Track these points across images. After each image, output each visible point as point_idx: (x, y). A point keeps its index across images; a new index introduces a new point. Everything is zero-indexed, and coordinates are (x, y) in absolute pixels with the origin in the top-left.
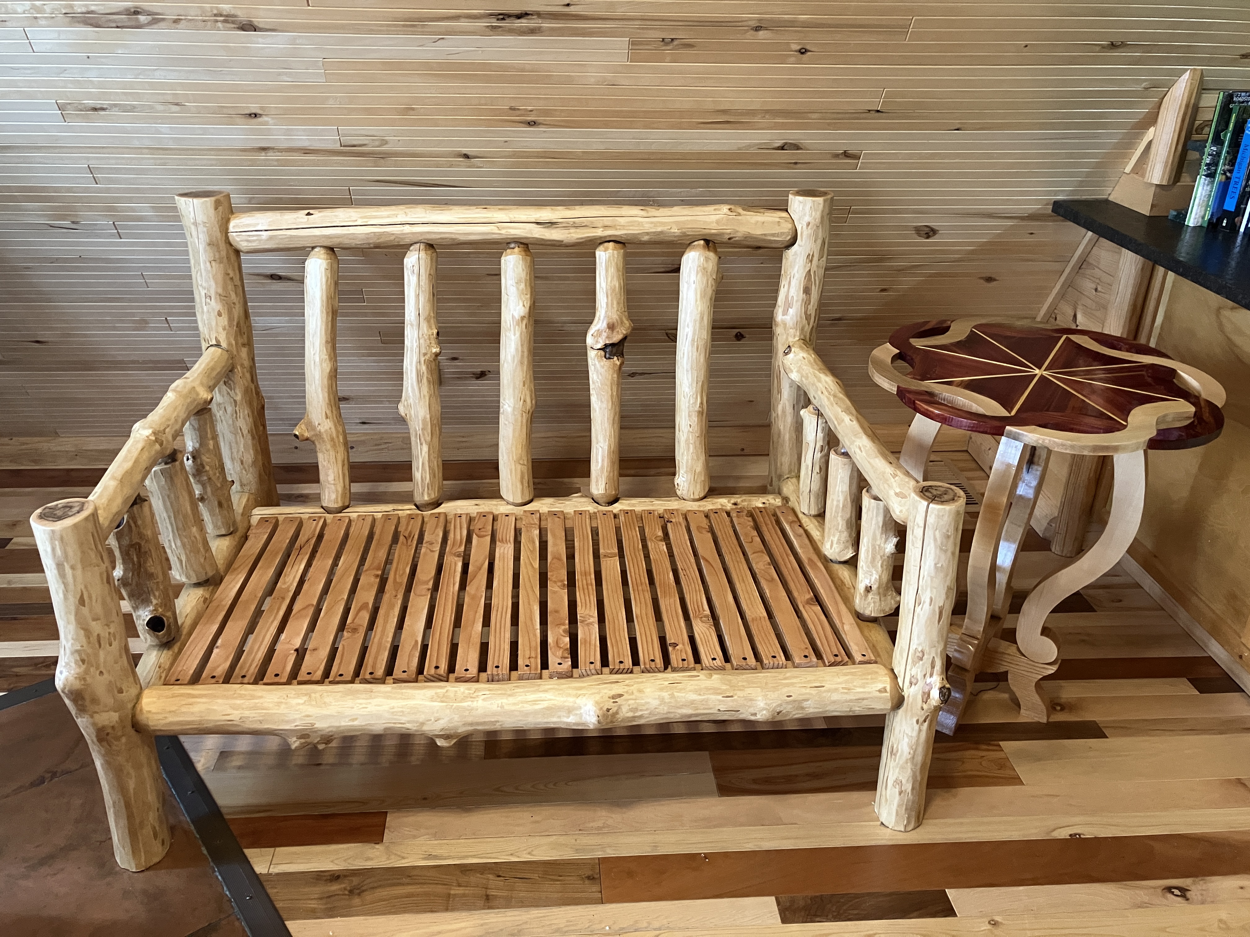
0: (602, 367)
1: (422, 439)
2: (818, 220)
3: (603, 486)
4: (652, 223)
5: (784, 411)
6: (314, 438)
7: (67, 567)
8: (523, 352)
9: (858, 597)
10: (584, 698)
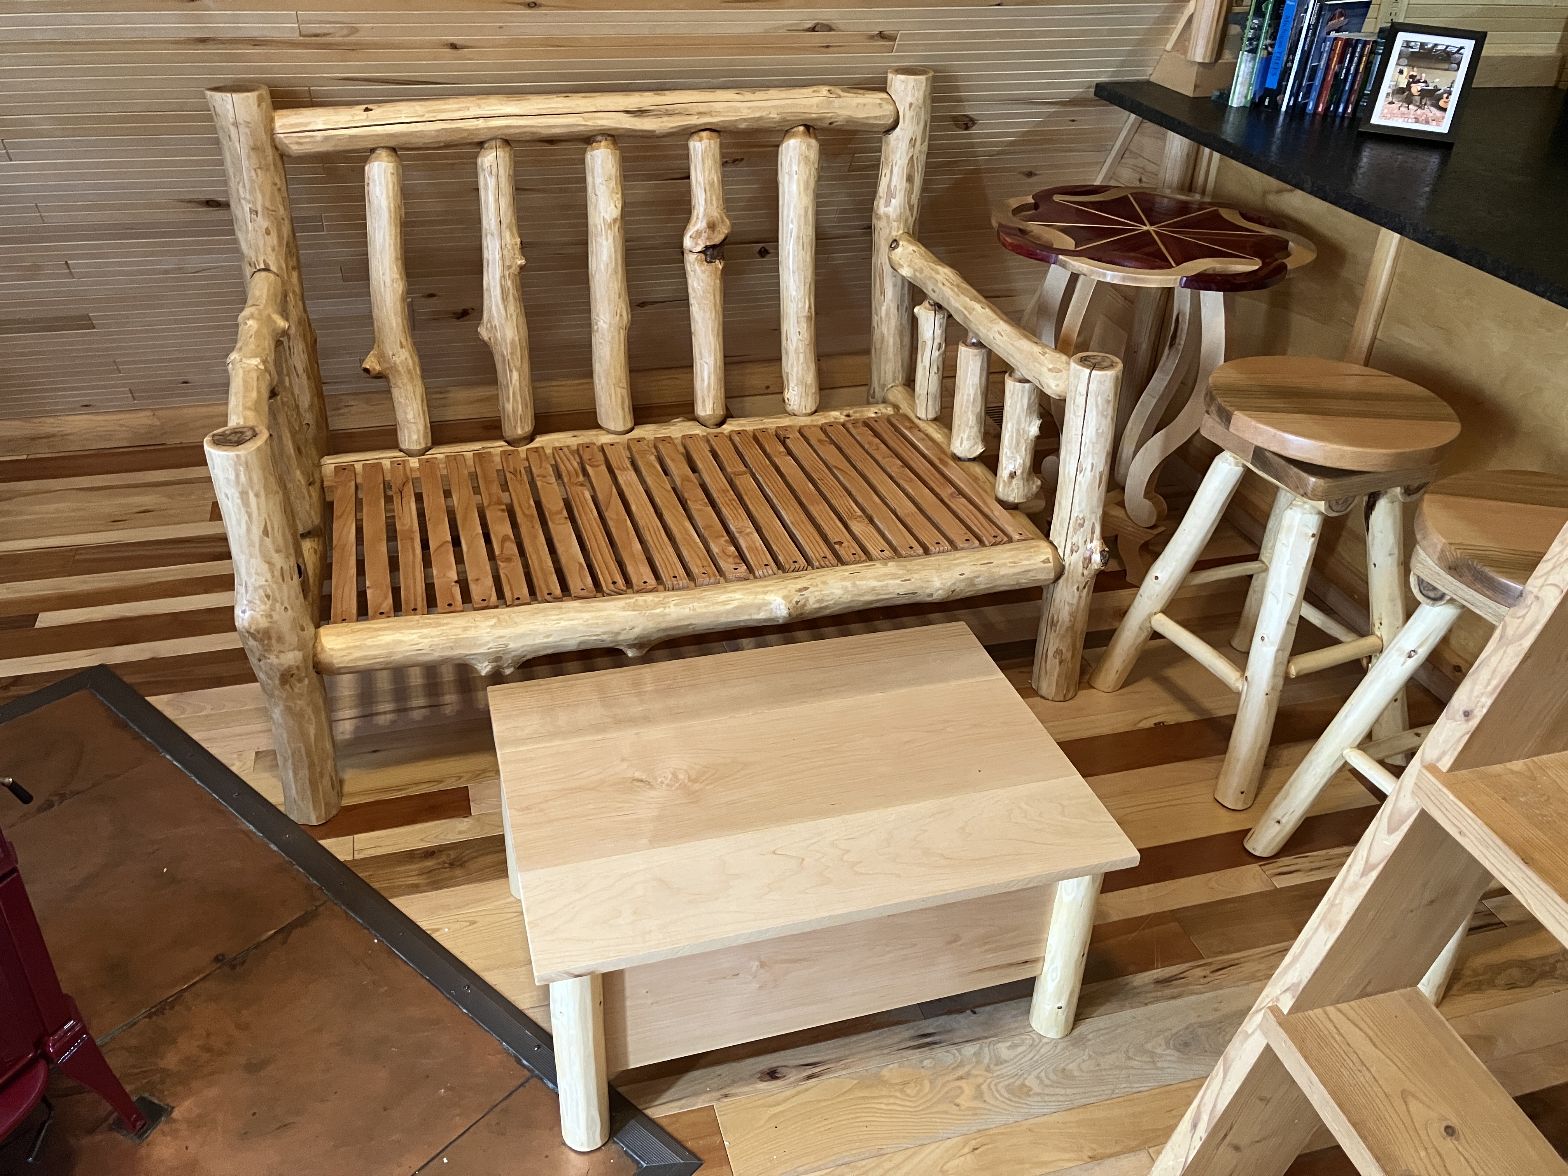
0: (704, 272)
1: (512, 365)
2: (921, 101)
3: (711, 405)
4: (749, 108)
5: (887, 314)
6: (388, 371)
7: (251, 495)
8: (616, 259)
9: (1001, 485)
10: (773, 594)
